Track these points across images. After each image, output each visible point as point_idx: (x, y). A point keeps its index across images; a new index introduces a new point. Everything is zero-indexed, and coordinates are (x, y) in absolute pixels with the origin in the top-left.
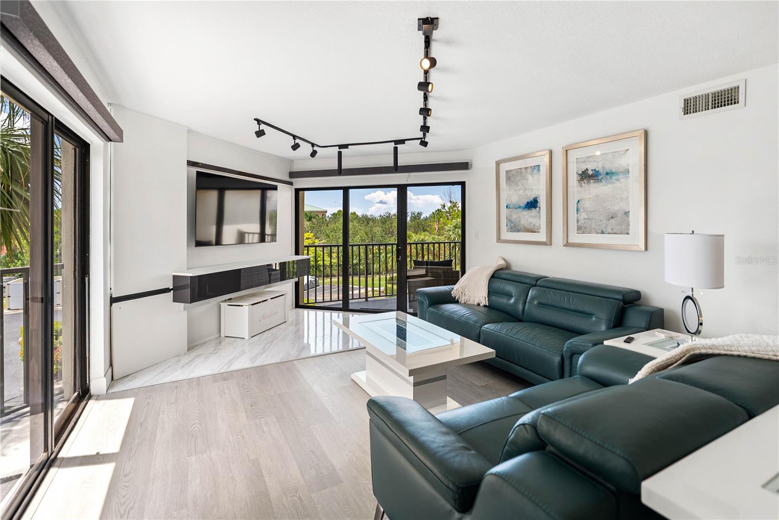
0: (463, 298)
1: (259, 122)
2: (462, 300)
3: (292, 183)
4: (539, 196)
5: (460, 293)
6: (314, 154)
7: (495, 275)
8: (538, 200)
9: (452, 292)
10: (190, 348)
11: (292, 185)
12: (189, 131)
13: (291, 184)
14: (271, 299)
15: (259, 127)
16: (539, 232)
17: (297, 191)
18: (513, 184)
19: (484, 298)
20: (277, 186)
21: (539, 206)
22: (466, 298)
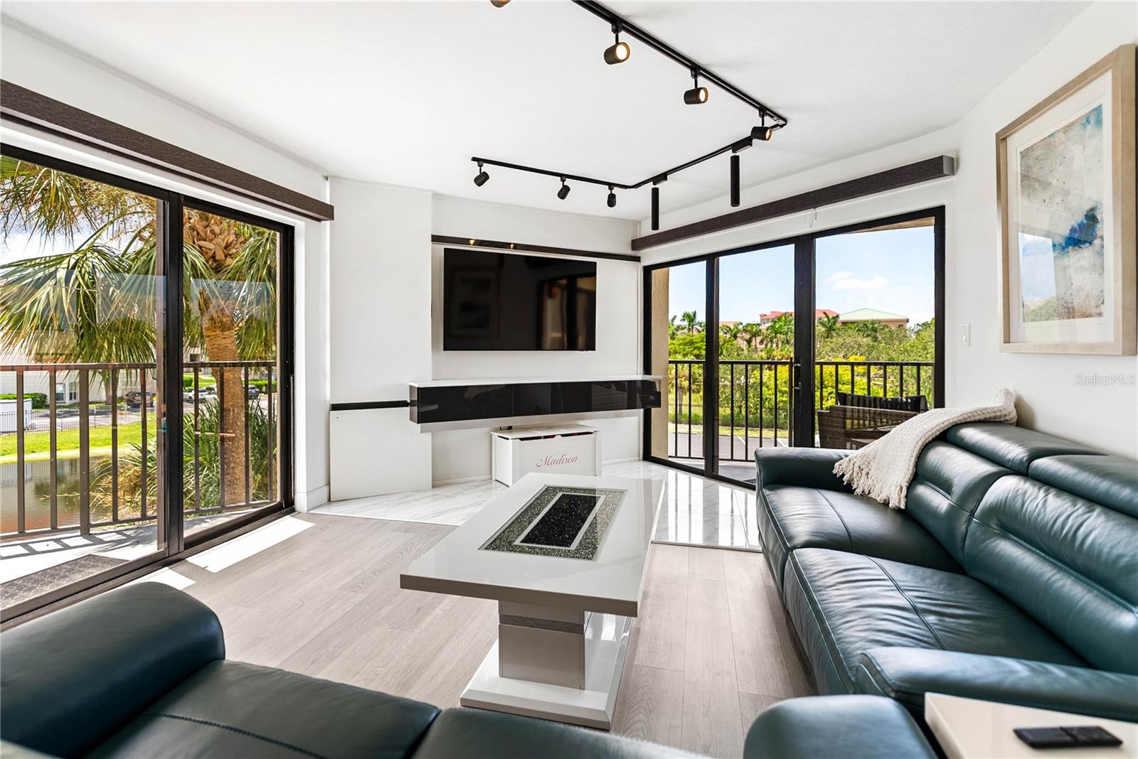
0: (862, 481)
1: (480, 161)
2: (860, 486)
3: (639, 257)
4: (1101, 204)
5: (856, 469)
6: (612, 201)
7: (950, 436)
8: (1099, 217)
9: (837, 464)
10: (437, 483)
11: (639, 261)
12: (437, 196)
13: (637, 259)
14: (563, 435)
15: (480, 169)
16: (1100, 315)
17: (648, 271)
18: (1037, 185)
19: (898, 488)
20: (595, 263)
21: (1099, 235)
22: (870, 482)
